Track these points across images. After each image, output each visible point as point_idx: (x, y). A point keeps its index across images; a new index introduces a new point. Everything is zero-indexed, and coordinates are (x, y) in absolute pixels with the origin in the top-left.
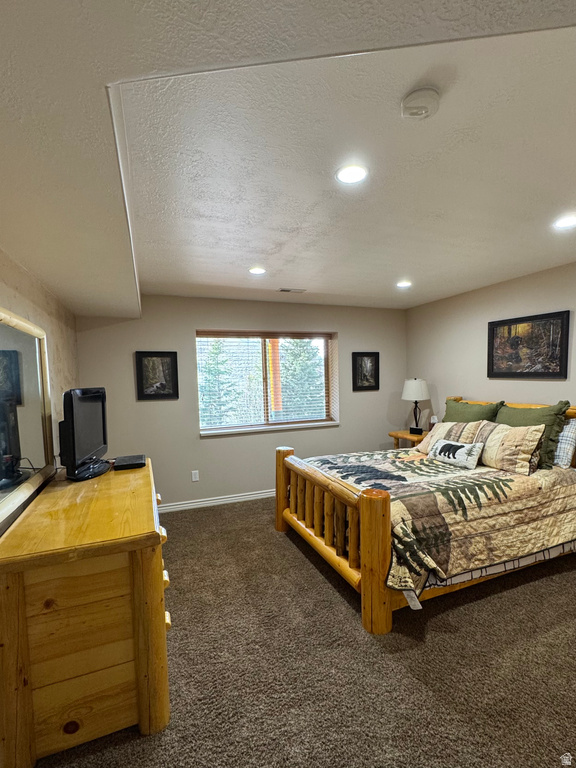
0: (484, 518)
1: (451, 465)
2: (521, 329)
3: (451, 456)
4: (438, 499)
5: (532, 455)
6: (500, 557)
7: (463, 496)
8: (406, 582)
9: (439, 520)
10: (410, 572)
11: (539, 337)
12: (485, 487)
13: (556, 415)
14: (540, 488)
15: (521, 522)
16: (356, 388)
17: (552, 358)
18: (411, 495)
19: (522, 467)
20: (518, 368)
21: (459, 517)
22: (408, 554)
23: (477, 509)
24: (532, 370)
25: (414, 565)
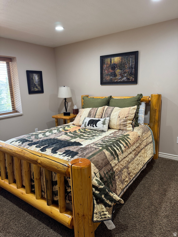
0: (125, 158)
1: (95, 130)
2: (116, 60)
3: (94, 126)
4: (106, 154)
5: (132, 121)
6: (132, 176)
7: (115, 148)
8: (105, 215)
9: (109, 166)
10: (105, 206)
11: (125, 64)
12: (121, 141)
13: (137, 100)
14: (139, 136)
15: (136, 155)
16: (31, 92)
17: (131, 74)
18: (93, 155)
19: (129, 127)
20: (115, 80)
21: (116, 161)
22: (103, 196)
23: (122, 154)
24: (122, 81)
25: (108, 202)
